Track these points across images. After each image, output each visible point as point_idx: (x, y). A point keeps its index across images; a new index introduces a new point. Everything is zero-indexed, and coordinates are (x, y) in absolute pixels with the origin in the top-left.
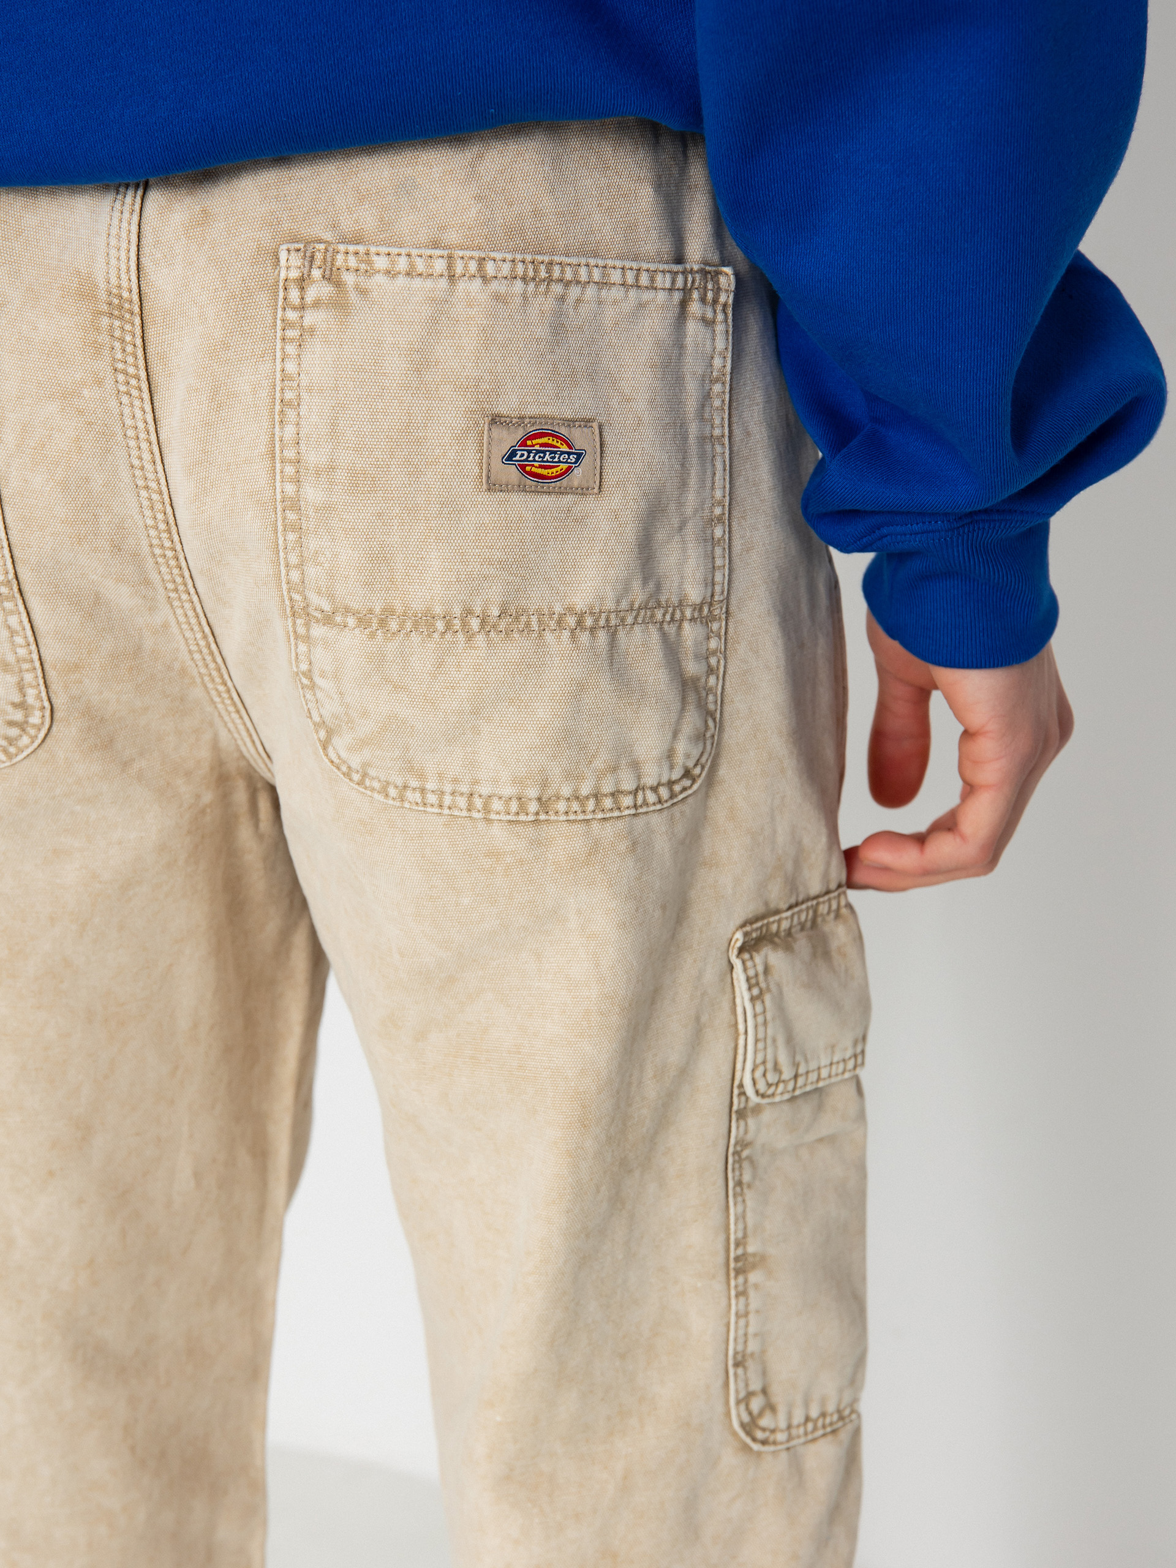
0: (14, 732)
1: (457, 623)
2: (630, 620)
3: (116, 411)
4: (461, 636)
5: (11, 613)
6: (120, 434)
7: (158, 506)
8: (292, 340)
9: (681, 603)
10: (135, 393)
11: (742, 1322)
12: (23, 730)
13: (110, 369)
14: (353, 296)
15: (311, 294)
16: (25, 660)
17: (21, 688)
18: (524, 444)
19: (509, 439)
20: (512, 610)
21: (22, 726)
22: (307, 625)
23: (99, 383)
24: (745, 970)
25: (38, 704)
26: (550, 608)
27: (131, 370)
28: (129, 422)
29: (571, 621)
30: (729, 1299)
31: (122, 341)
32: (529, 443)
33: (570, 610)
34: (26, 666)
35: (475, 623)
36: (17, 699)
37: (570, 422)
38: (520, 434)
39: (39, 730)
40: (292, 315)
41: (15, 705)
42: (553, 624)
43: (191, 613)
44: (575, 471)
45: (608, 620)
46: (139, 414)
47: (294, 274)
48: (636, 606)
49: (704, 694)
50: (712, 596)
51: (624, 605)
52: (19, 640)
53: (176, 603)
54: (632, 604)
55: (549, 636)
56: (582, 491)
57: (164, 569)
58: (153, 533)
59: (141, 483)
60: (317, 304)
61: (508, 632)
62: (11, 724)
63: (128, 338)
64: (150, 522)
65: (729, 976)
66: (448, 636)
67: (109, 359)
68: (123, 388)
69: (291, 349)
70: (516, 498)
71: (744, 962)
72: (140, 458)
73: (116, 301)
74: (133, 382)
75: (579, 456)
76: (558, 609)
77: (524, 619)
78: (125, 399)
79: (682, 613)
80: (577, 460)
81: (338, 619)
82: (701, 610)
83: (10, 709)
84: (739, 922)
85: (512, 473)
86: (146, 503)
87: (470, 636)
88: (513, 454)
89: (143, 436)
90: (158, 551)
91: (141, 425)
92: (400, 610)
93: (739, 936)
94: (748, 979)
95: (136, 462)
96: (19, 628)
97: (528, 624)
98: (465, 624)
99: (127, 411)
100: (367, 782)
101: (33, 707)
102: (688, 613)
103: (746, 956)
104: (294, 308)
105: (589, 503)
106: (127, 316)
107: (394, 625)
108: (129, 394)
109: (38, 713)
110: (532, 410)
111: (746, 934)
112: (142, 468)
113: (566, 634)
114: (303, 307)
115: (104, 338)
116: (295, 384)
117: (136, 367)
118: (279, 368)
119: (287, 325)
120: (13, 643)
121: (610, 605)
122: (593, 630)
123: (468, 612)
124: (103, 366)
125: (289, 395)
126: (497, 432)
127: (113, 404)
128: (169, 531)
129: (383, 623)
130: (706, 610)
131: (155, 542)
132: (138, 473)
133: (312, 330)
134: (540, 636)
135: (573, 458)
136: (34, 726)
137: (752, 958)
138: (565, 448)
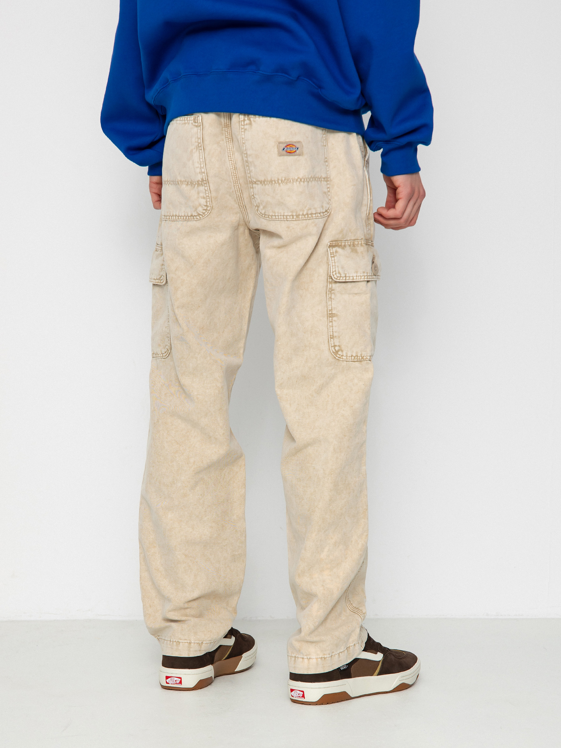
0: (204, 211)
1: (276, 182)
2: (311, 180)
3: (226, 145)
4: (278, 184)
5: (206, 187)
6: (227, 150)
7: (233, 164)
8: (243, 131)
9: (321, 177)
10: (230, 141)
11: (331, 328)
12: (206, 211)
13: (225, 138)
14: (252, 122)
15: (246, 122)
16: (208, 196)
17: (206, 202)
18: (286, 147)
19: (283, 146)
20: (287, 178)
21: (206, 210)
22: (252, 185)
23: (223, 140)
24: (330, 251)
25: (209, 205)
26: (295, 178)
27: (229, 137)
28: (228, 147)
29: (299, 180)
30: (328, 322)
31: (227, 132)
32: (287, 146)
33: (299, 178)
34: (208, 197)
35: (280, 181)
36: (205, 204)
37: (295, 142)
38: (285, 145)
39: (209, 211)
40: (242, 127)
41: (205, 206)
42: (295, 181)
43: (238, 188)
44: (297, 151)
45: (307, 180)
46: (230, 145)
47: (242, 119)
48: (312, 177)
49: (328, 196)
50: (327, 176)
51: (310, 177)
52: (207, 192)
53: (235, 186)
54: (311, 177)
55: (294, 183)
56: (299, 155)
57: (234, 178)
58: (232, 170)
59: (230, 159)
60: (246, 124)
61: (287, 183)
62: (204, 210)
63: (228, 131)
64: (231, 168)
65: (327, 252)
66: (275, 184)
67: (225, 136)
68: (227, 141)
69: (243, 133)
70: (285, 157)
71: (330, 249)
72: (230, 154)
73: (226, 125)
74: (229, 139)
75: (298, 148)
76: (296, 178)
77: (289, 180)
78: (228, 143)
79: (321, 179)
80: (297, 149)
81: (257, 183)
82: (325, 179)
83: (204, 206)
84: (329, 241)
85: (284, 152)
86: (231, 164)
87: (279, 184)
88: (284, 149)
89: (231, 150)
90: (233, 174)
91: (231, 148)
92: (266, 180)
93: (329, 244)
94: (330, 253)
95: (229, 155)
96: (207, 190)
97: (290, 181)
98: (278, 182)
99: (228, 145)
100: (266, 216)
101: (208, 206)
102: (322, 179)
103: (331, 248)
104: (243, 125)
105: (301, 157)
106: (228, 127)
107: (266, 183)
108: (228, 142)
109: (209, 207)
110: (287, 140)
111: (330, 244)
112: (230, 156)
113: (298, 183)
114: (244, 125)
115: (224, 132)
116: (244, 139)
117: (230, 137)
118: (241, 137)
119: (242, 129)
120: (206, 193)
121: (307, 177)
122: (304, 182)
123: (278, 180)
124: (224, 137)
125: (244, 142)
126: (281, 145)
127: (225, 144)
128: (235, 169)
129: (264, 182)
130: (326, 179)
131: (232, 172)
132: (230, 157)
133: (246, 129)
134: (293, 183)
135: (296, 149)
136: (208, 210)
137: (332, 249)
138: (294, 147)
